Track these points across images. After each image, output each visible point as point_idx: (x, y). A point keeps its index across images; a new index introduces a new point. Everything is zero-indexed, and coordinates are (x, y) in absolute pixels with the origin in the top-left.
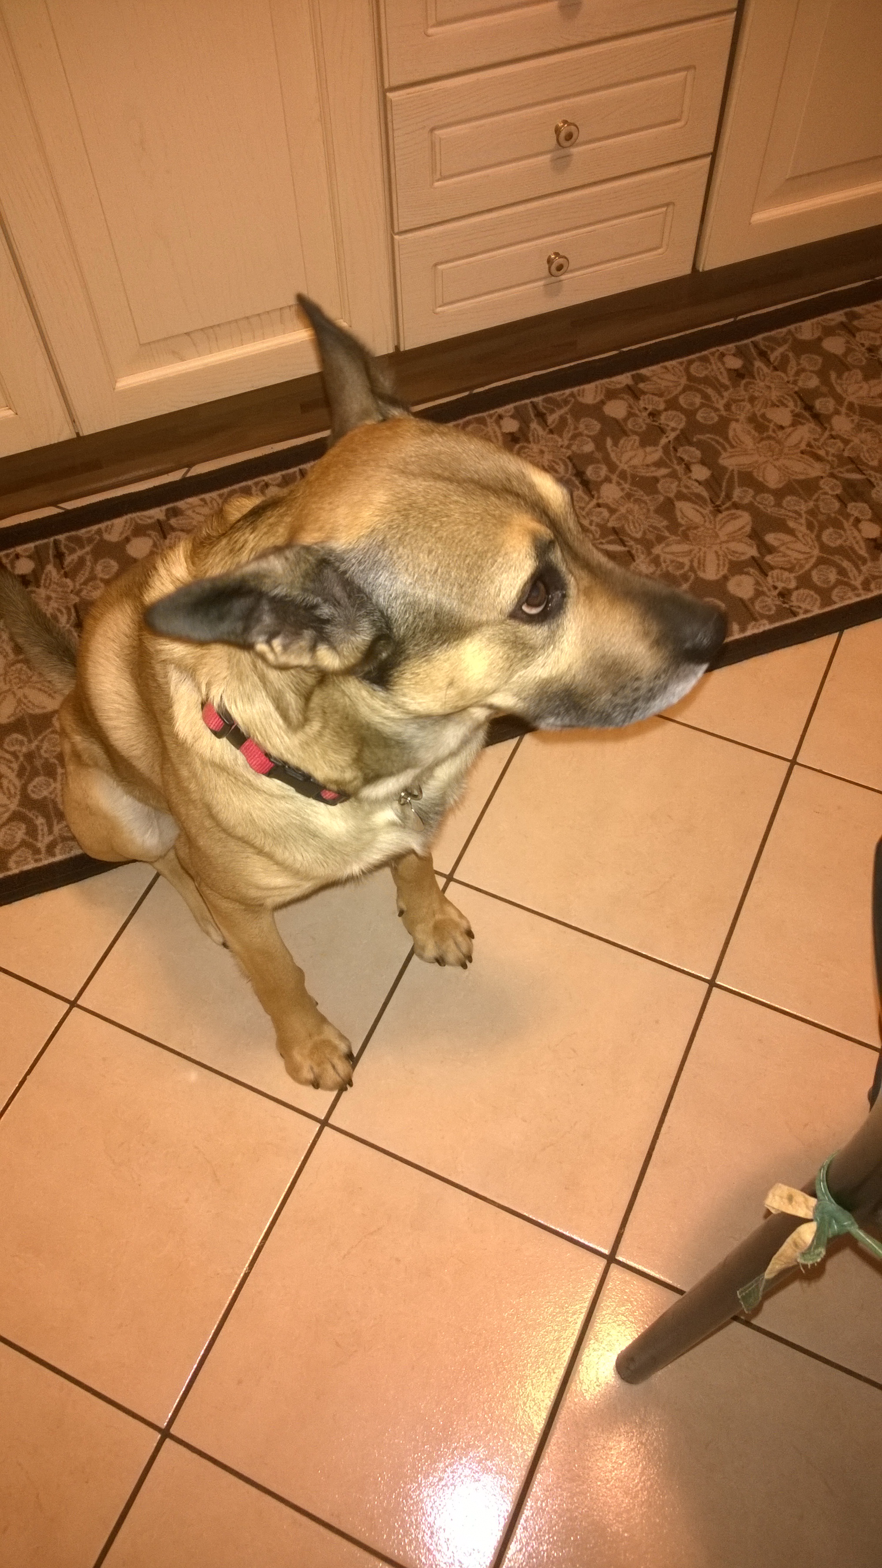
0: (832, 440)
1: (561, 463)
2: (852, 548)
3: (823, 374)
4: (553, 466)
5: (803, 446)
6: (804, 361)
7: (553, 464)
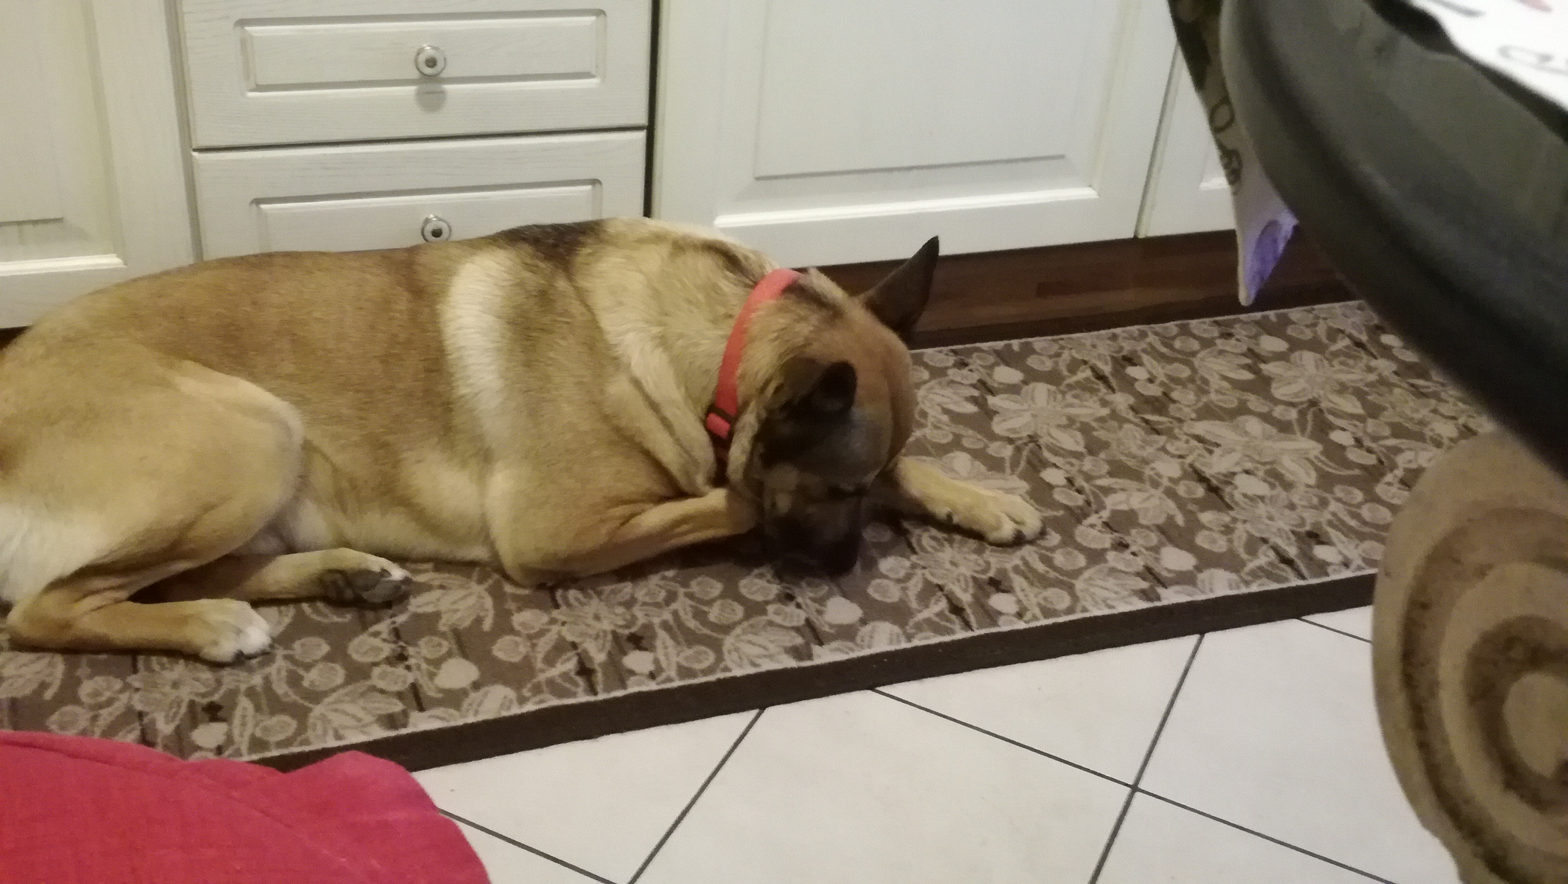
5: (1217, 451)
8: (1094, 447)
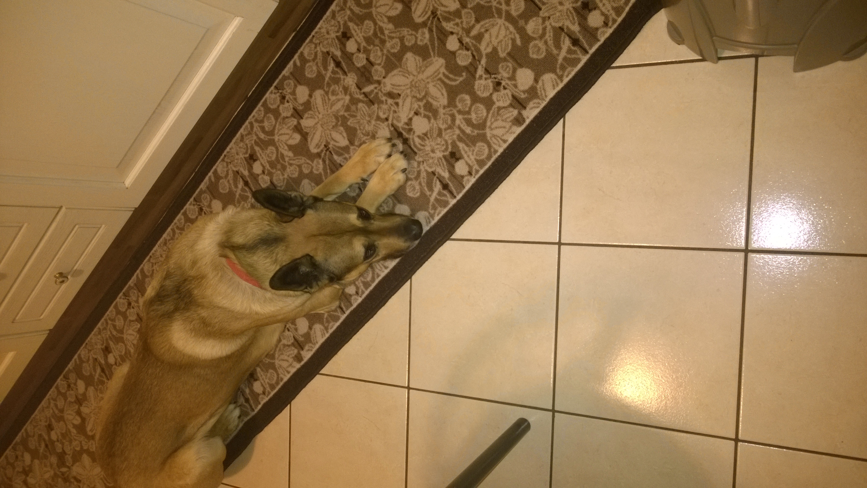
1: (419, 146)
4: (422, 141)
7: (423, 143)
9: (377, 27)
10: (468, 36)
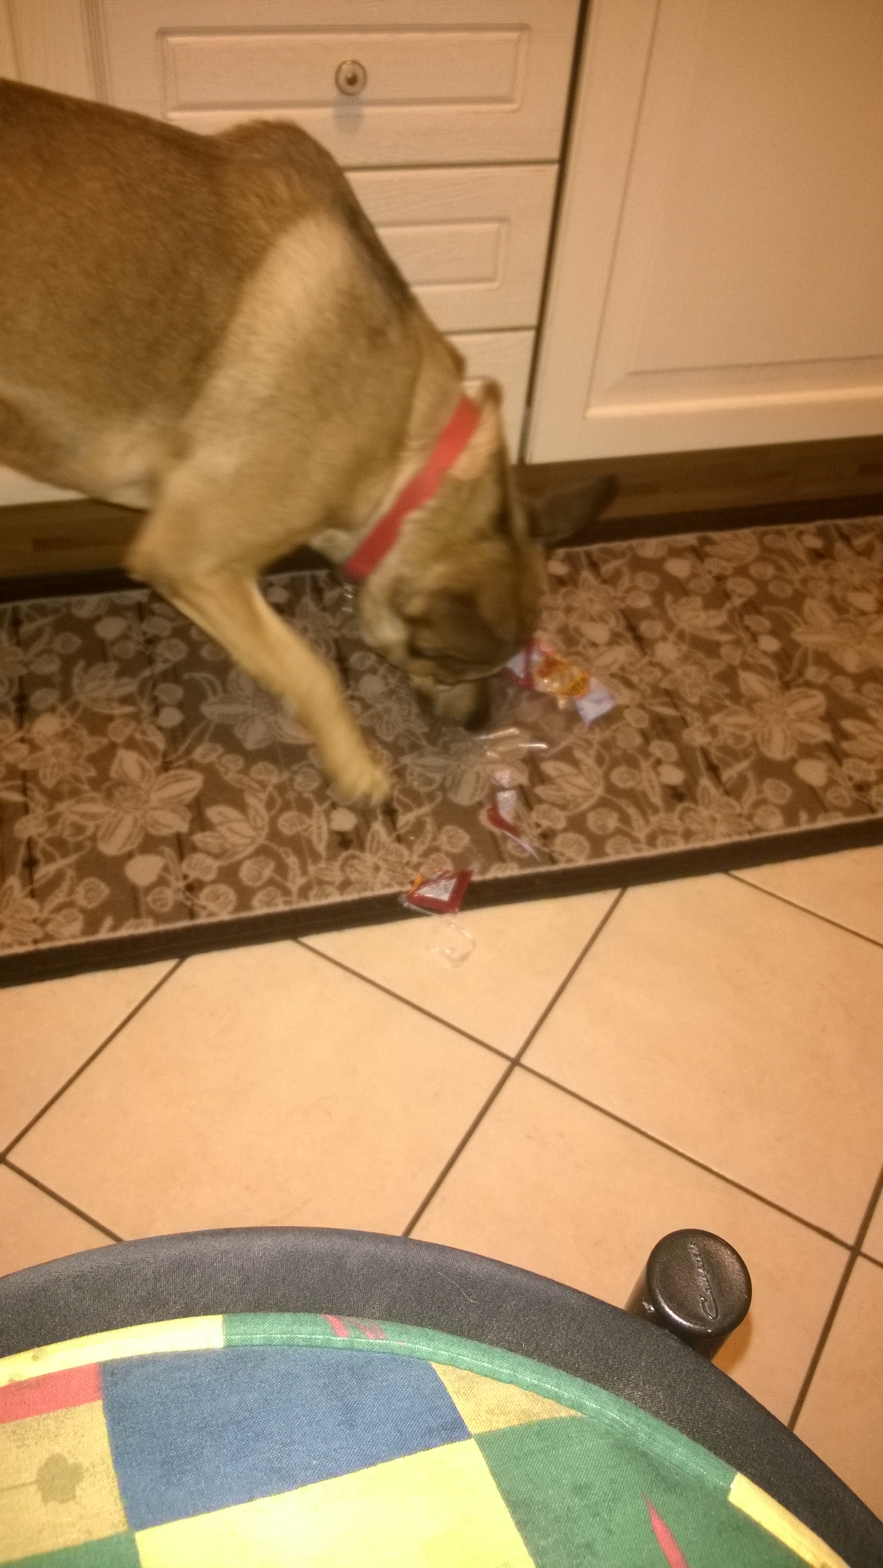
0: (651, 668)
2: (645, 795)
3: (658, 597)
5: (615, 669)
6: (640, 579)
8: (729, 676)
9: (273, 812)
10: (140, 711)
